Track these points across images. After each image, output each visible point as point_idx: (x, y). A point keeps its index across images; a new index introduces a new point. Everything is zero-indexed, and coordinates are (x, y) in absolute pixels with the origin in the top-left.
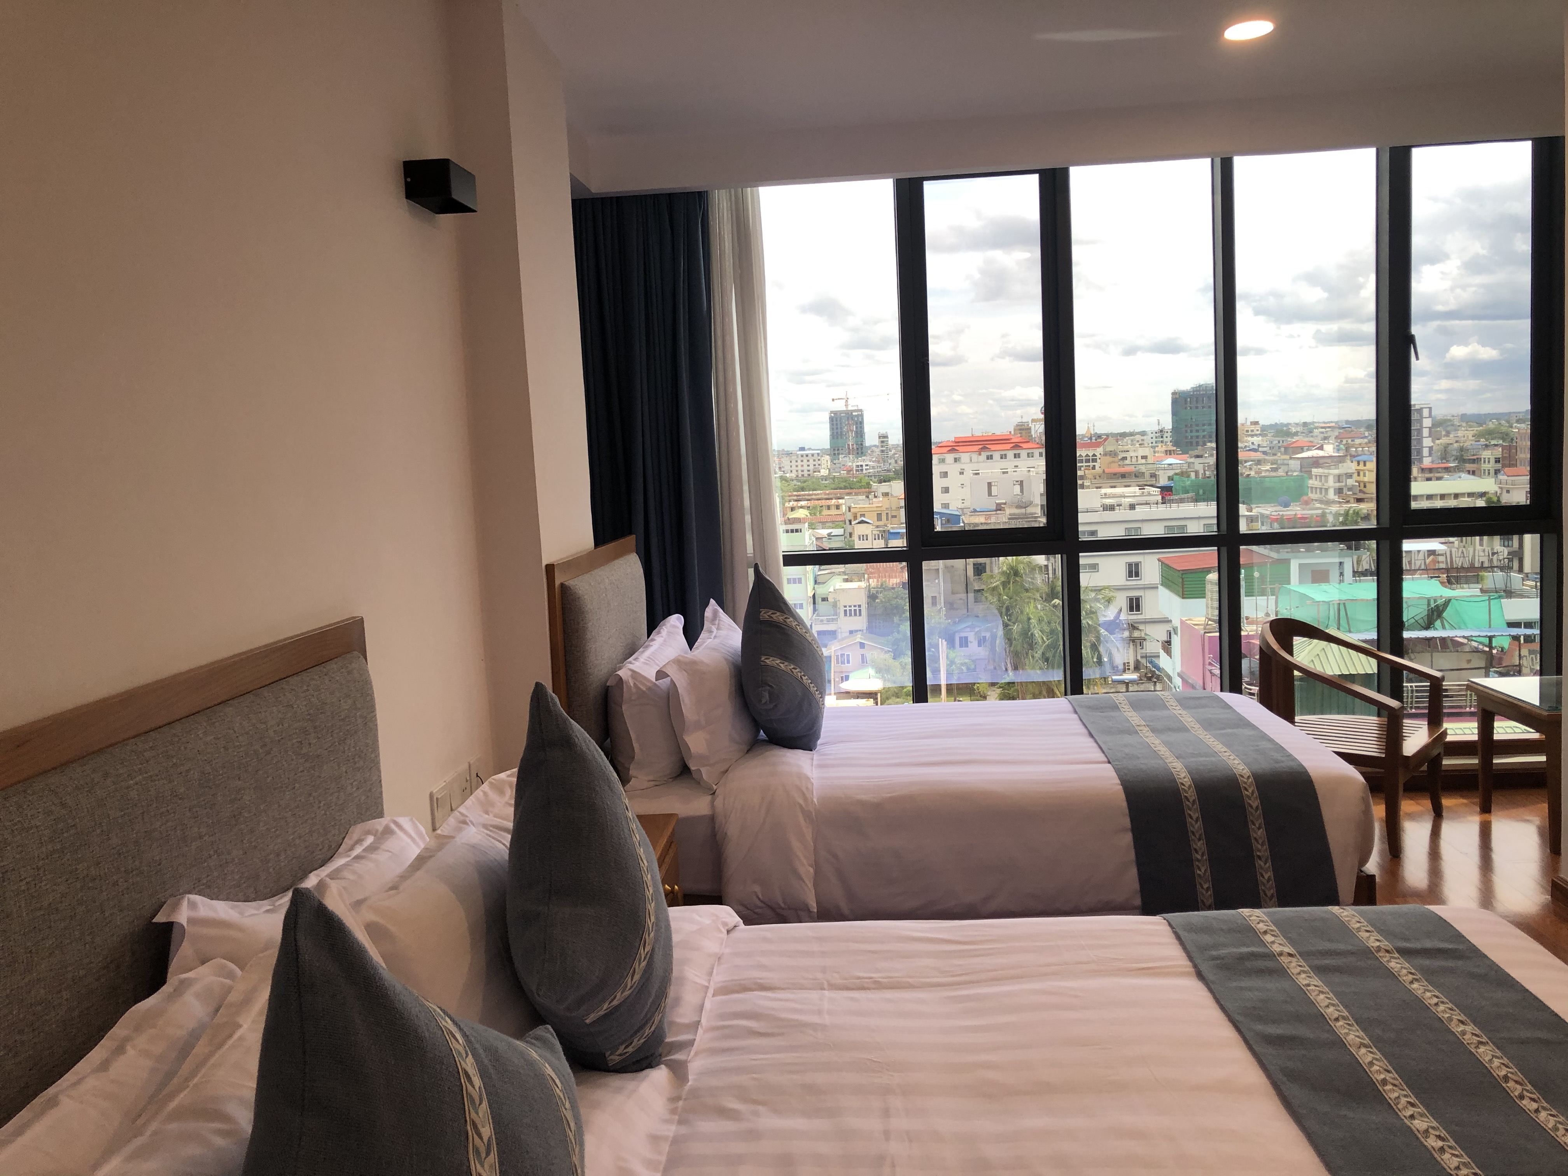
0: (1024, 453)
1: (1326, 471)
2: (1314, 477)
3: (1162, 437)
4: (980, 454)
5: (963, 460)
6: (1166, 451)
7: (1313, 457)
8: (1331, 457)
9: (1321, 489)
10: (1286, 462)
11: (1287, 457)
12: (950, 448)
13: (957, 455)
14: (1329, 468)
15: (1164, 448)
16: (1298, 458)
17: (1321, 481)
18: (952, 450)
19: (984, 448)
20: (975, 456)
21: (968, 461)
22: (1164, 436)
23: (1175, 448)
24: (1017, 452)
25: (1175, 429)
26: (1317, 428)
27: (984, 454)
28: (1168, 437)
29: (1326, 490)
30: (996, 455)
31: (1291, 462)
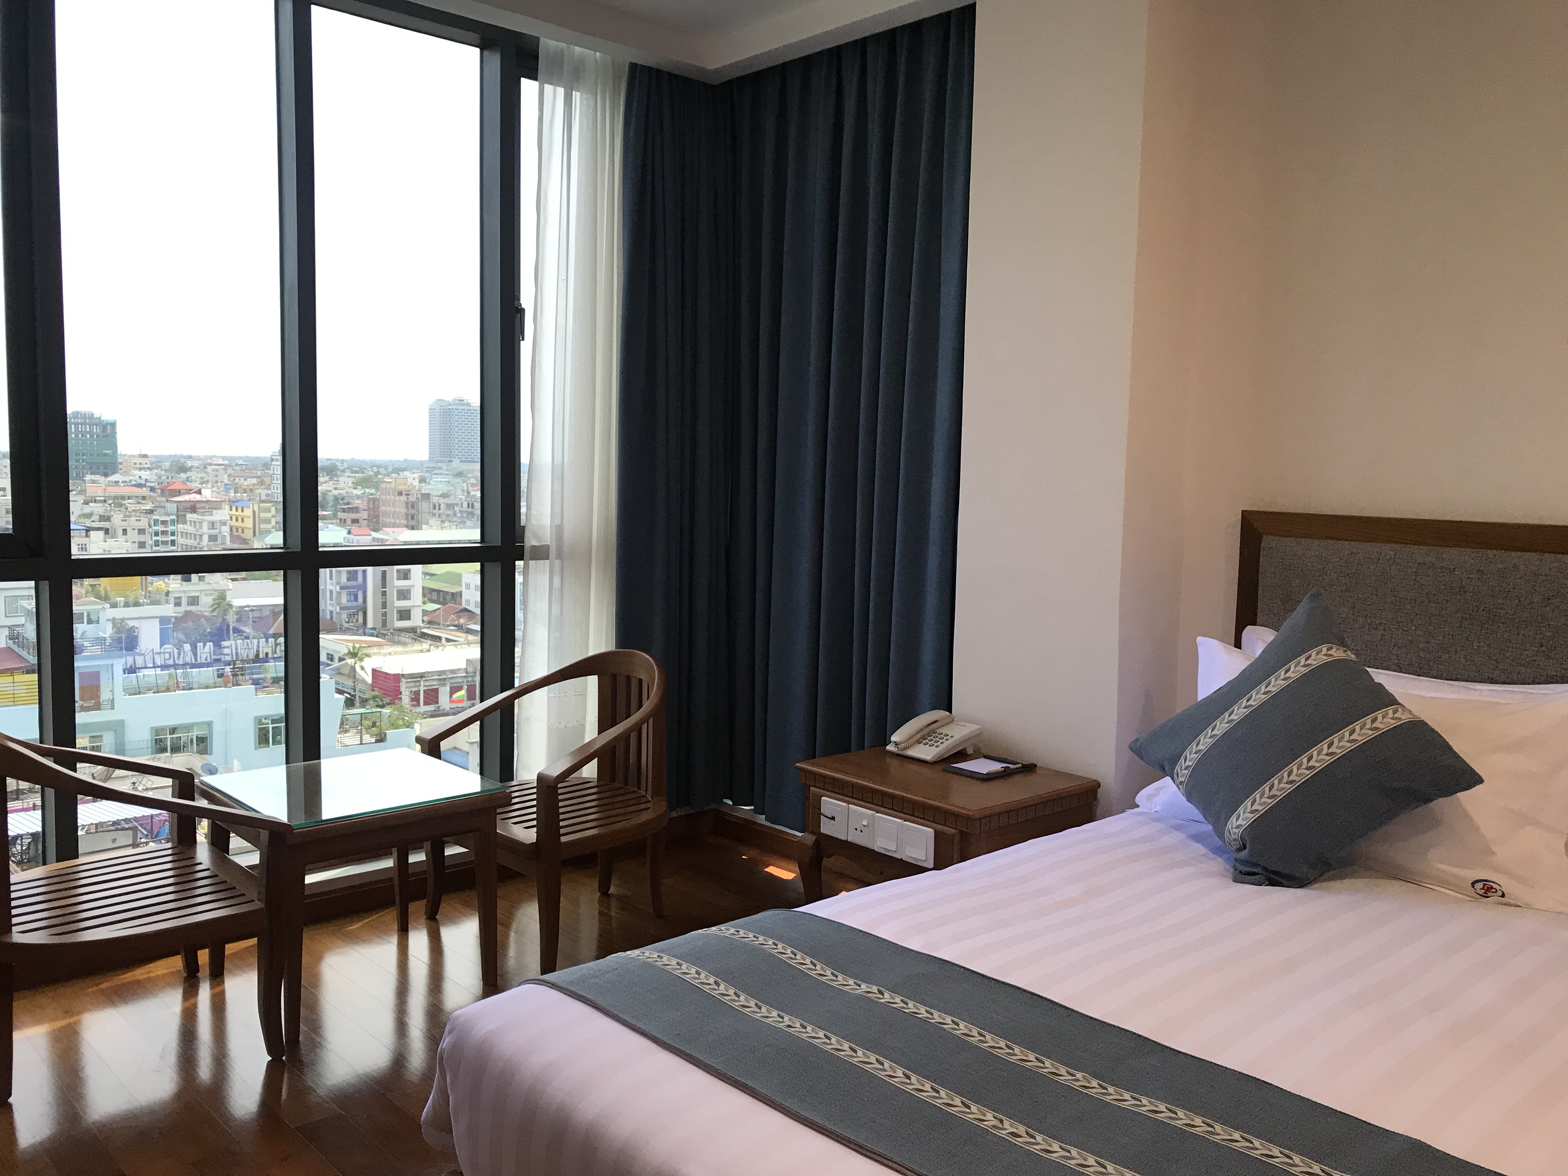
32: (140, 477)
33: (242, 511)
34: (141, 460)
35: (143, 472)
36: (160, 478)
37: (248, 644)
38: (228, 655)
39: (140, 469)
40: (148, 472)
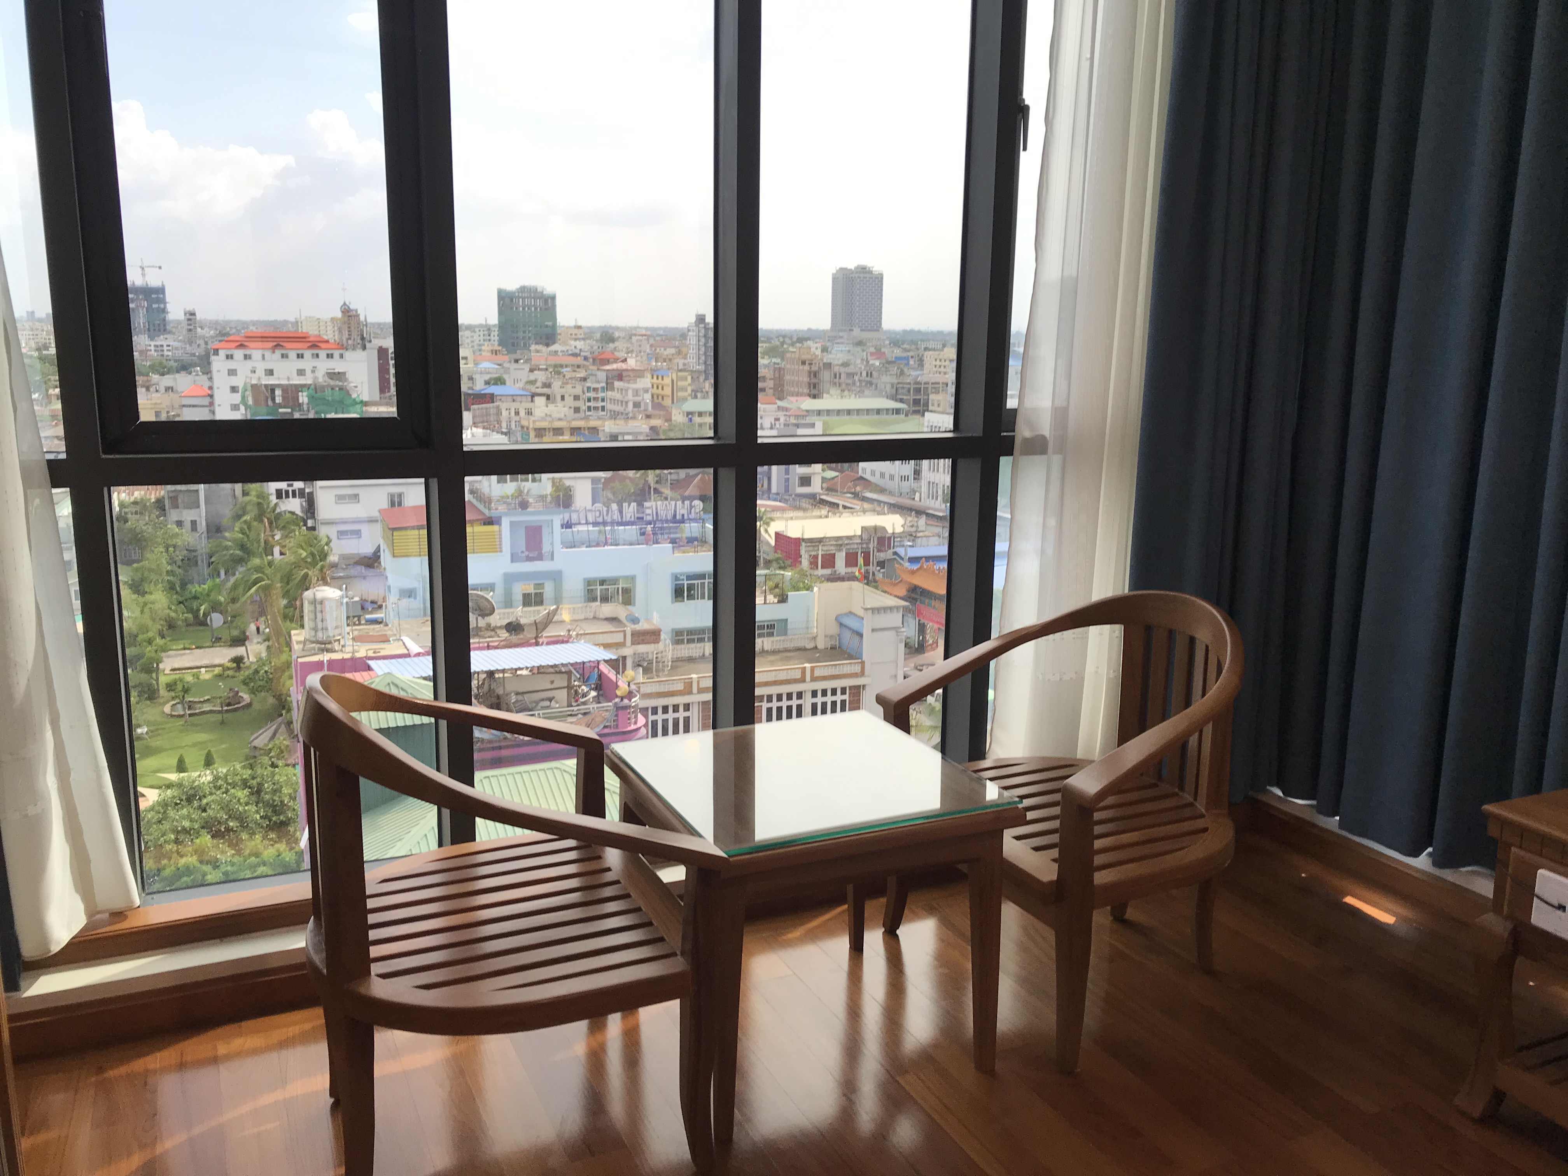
0: (323, 354)
1: (626, 385)
2: (616, 390)
3: (489, 335)
4: (274, 352)
5: (254, 357)
6: (492, 351)
7: (617, 370)
8: (633, 370)
9: (622, 402)
10: (594, 373)
11: (595, 368)
12: (239, 343)
13: (248, 352)
14: (628, 382)
15: (490, 348)
16: (605, 370)
17: (622, 394)
18: (241, 346)
19: (278, 346)
20: (268, 354)
21: (260, 358)
22: (492, 335)
23: (500, 348)
24: (315, 351)
25: (502, 326)
26: (635, 335)
27: (278, 352)
28: (495, 333)
29: (627, 403)
30: (293, 354)
31: (599, 373)
32: (575, 347)
33: (663, 379)
34: (576, 331)
35: (578, 342)
36: (592, 347)
37: (666, 505)
38: (649, 515)
39: (576, 340)
40: (582, 342)
